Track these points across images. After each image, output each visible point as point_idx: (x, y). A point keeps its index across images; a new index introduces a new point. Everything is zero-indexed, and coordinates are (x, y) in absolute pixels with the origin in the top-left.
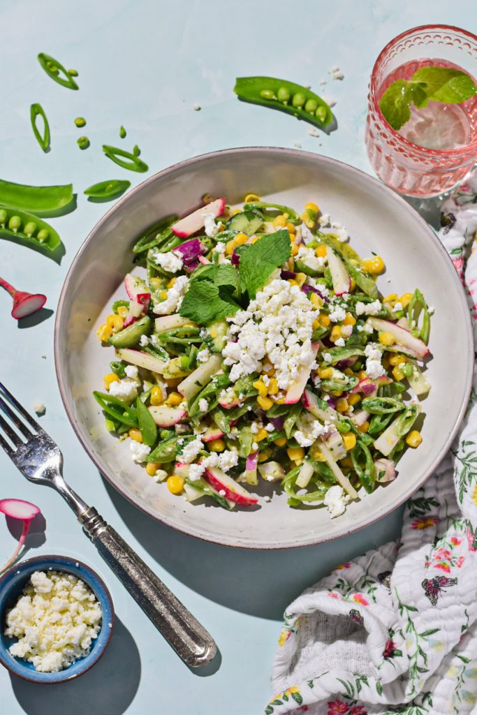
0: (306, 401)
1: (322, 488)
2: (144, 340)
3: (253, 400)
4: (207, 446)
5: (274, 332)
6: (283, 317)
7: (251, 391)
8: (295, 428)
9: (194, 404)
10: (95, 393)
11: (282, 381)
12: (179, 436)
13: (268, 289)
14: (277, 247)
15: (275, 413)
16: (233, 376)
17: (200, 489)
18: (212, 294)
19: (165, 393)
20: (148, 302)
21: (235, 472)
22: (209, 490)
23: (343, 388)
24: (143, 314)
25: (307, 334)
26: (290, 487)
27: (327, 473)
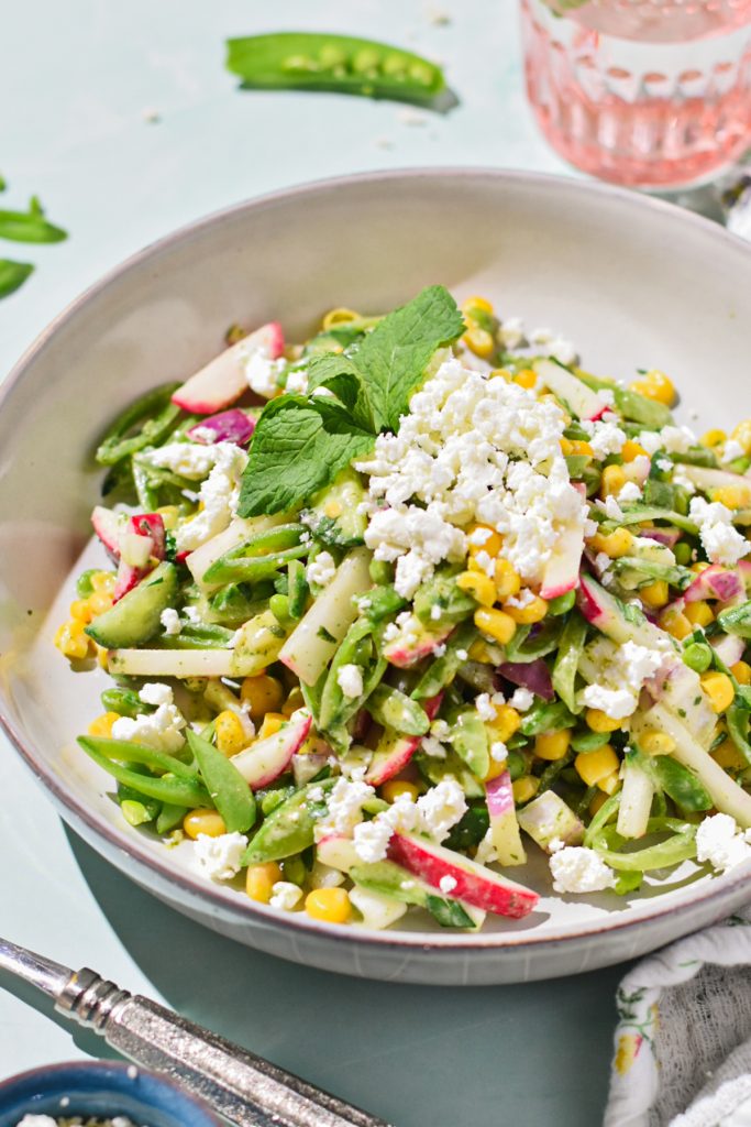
0: (591, 602)
1: (685, 828)
2: (169, 618)
3: (465, 629)
4: (382, 790)
5: (474, 459)
6: (486, 423)
7: (456, 600)
8: (581, 683)
9: (328, 687)
10: (81, 740)
11: (521, 559)
12: (309, 785)
13: (434, 387)
14: (427, 318)
15: (527, 647)
16: (404, 584)
17: (392, 887)
18: (305, 433)
19: (249, 724)
20: (158, 531)
21: (467, 835)
22: (414, 888)
23: (668, 573)
24: (156, 560)
25: (553, 448)
26: (606, 845)
27: (685, 785)
